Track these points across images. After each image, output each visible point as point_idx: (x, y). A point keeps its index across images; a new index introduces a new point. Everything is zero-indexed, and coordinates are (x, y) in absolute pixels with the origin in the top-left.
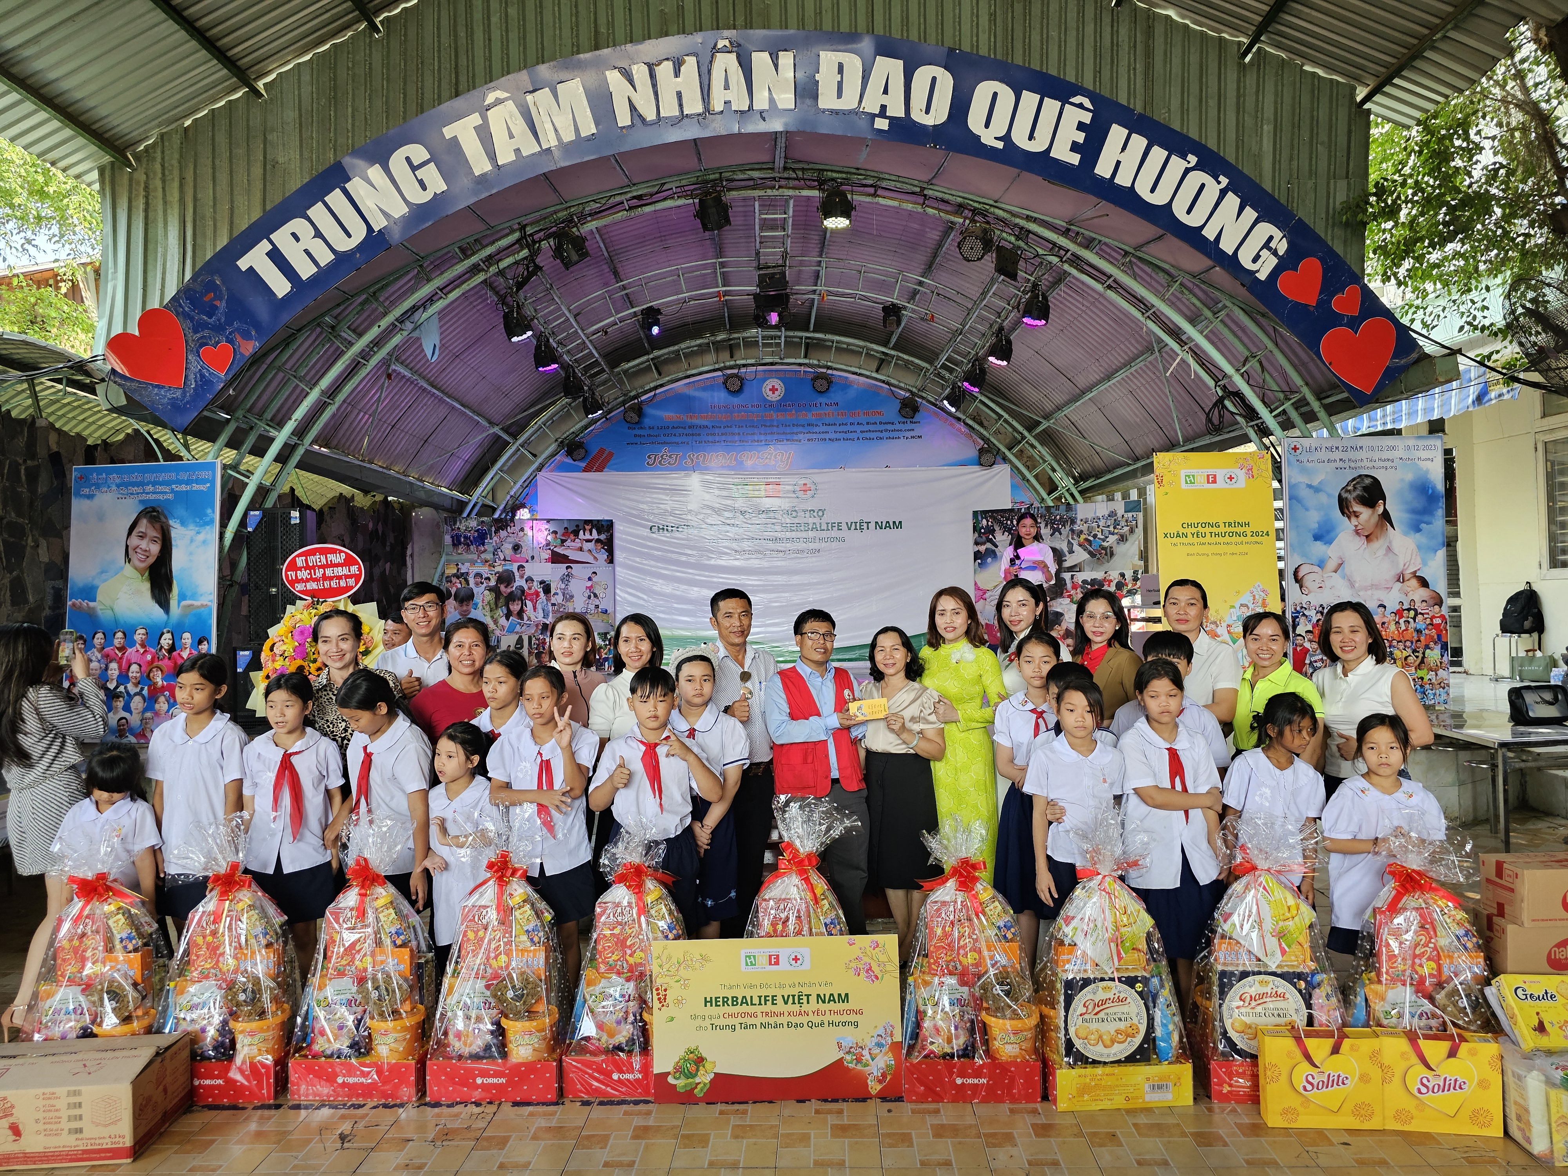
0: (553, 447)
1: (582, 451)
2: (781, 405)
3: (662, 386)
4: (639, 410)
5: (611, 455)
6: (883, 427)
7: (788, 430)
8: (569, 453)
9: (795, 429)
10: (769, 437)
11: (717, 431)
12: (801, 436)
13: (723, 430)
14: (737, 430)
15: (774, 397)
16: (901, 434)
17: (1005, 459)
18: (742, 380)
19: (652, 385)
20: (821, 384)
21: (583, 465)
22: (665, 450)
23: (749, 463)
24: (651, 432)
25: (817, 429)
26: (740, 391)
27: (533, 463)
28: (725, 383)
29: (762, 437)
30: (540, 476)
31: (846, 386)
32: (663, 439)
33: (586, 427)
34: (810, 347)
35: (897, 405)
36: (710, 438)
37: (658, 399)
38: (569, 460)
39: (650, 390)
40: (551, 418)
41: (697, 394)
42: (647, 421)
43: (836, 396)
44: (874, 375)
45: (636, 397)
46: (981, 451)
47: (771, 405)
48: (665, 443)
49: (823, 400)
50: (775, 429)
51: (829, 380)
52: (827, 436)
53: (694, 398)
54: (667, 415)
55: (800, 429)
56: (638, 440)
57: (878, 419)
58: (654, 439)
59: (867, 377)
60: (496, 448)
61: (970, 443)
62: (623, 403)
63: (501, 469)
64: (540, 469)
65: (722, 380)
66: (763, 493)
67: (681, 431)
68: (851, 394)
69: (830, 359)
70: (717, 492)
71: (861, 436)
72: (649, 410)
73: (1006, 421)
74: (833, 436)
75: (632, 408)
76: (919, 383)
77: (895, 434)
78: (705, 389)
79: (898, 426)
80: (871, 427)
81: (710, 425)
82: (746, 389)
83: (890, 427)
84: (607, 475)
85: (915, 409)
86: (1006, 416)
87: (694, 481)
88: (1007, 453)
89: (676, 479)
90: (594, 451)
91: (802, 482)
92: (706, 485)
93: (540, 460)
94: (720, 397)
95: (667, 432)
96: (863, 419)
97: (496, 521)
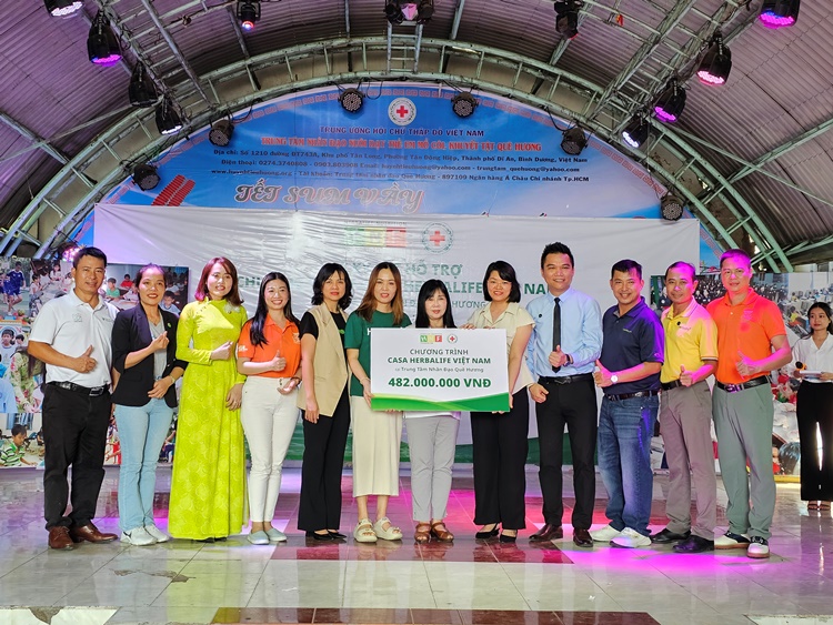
0: (117, 171)
1: (153, 179)
2: (411, 132)
3: (260, 100)
4: (229, 130)
5: (191, 185)
6: (539, 165)
7: (419, 163)
8: (137, 180)
9: (428, 163)
10: (393, 171)
11: (327, 160)
12: (435, 172)
13: (335, 160)
14: (353, 160)
15: (403, 121)
16: (562, 175)
17: (694, 212)
18: (362, 97)
19: (248, 98)
20: (464, 107)
21: (155, 196)
22: (260, 182)
23: (367, 203)
24: (244, 158)
25: (455, 164)
26: (358, 111)
27: (89, 190)
28: (341, 100)
29: (385, 171)
30: (99, 207)
31: (494, 111)
32: (259, 167)
33: (161, 148)
34: (452, 61)
35: (559, 137)
36: (319, 169)
37: (254, 116)
38: (136, 189)
39: (245, 105)
40: (117, 135)
41: (305, 113)
42: (239, 144)
43: (481, 123)
44: (532, 98)
45: (227, 113)
46: (664, 199)
47: (398, 130)
48: (261, 172)
49: (464, 127)
50: (402, 161)
51: (473, 103)
52: (467, 173)
53: (301, 117)
54: (267, 138)
55: (434, 162)
56: (227, 167)
57: (534, 154)
58: (247, 167)
59: (522, 101)
60: (43, 171)
61: (650, 189)
62: (210, 120)
63: (47, 197)
64: (98, 199)
65: (337, 96)
66: (383, 241)
67: (282, 158)
68: (501, 120)
69: (476, 77)
70: (324, 237)
71: (511, 174)
72: (241, 130)
73: (697, 164)
74: (476, 173)
75: (220, 126)
76: (588, 111)
77: (556, 174)
78: (315, 106)
79: (558, 165)
80: (524, 164)
81: (319, 152)
82: (367, 109)
83: (548, 165)
84: (184, 211)
85: (582, 144)
86: (697, 157)
87: (296, 222)
88: (698, 204)
89: (273, 219)
90: (169, 179)
91: (433, 229)
92: (312, 228)
93: (99, 187)
94: (334, 117)
95: (263, 158)
96: (515, 153)
97: (36, 263)
